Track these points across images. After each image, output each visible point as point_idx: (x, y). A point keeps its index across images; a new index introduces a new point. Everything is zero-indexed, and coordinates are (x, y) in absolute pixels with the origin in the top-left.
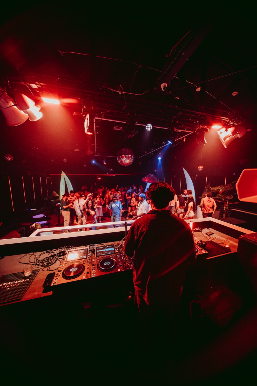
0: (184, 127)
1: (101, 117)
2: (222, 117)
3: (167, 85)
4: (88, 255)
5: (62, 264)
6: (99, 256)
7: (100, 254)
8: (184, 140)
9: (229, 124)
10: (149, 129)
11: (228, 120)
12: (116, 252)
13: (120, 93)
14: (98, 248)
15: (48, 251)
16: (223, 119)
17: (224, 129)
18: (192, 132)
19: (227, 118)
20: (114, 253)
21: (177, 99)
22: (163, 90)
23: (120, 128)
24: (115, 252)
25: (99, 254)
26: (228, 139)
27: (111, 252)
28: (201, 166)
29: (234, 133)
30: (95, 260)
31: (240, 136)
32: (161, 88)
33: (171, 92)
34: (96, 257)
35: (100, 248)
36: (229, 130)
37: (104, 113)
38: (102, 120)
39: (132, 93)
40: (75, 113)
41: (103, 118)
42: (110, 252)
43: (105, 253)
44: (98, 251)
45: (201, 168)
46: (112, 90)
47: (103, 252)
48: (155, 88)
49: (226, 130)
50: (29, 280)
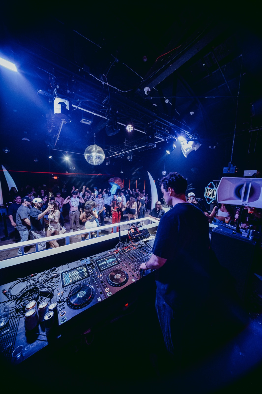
0: (158, 134)
1: (77, 105)
2: (186, 131)
3: (150, 90)
4: (90, 272)
5: (59, 292)
6: (103, 270)
7: (104, 268)
8: (155, 146)
9: (189, 137)
10: (129, 130)
11: (189, 134)
12: (120, 261)
13: (103, 83)
14: (97, 261)
15: (23, 279)
16: (186, 133)
17: (186, 141)
18: (163, 140)
19: (189, 133)
20: (117, 263)
21: (155, 106)
22: (146, 93)
23: (89, 122)
24: (118, 261)
25: (102, 268)
26: (188, 150)
27: (115, 263)
28: (164, 171)
29: (193, 146)
30: (101, 276)
31: (196, 149)
32: (144, 92)
33: (152, 98)
34: (99, 272)
35: (100, 260)
36: (189, 142)
37: (81, 101)
38: (78, 109)
39: (115, 87)
40: (41, 90)
41: (79, 106)
42: (113, 263)
43: (108, 265)
44: (99, 265)
45: (164, 172)
46: (94, 77)
47: (106, 265)
48: (139, 90)
49: (187, 143)
50: (8, 330)
